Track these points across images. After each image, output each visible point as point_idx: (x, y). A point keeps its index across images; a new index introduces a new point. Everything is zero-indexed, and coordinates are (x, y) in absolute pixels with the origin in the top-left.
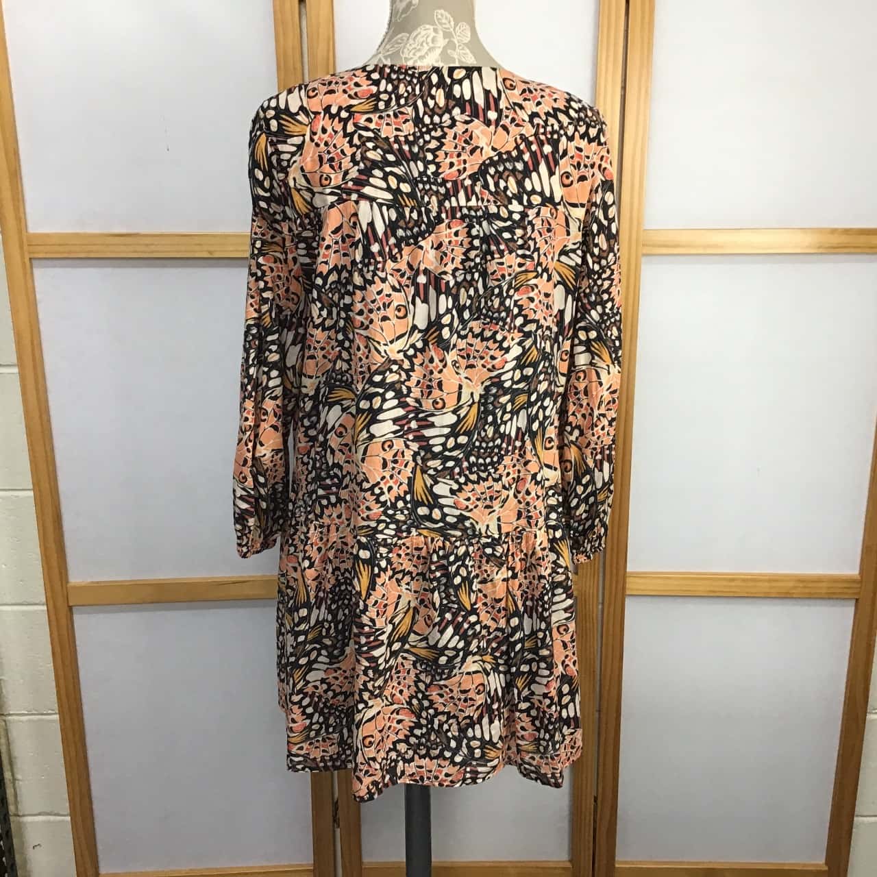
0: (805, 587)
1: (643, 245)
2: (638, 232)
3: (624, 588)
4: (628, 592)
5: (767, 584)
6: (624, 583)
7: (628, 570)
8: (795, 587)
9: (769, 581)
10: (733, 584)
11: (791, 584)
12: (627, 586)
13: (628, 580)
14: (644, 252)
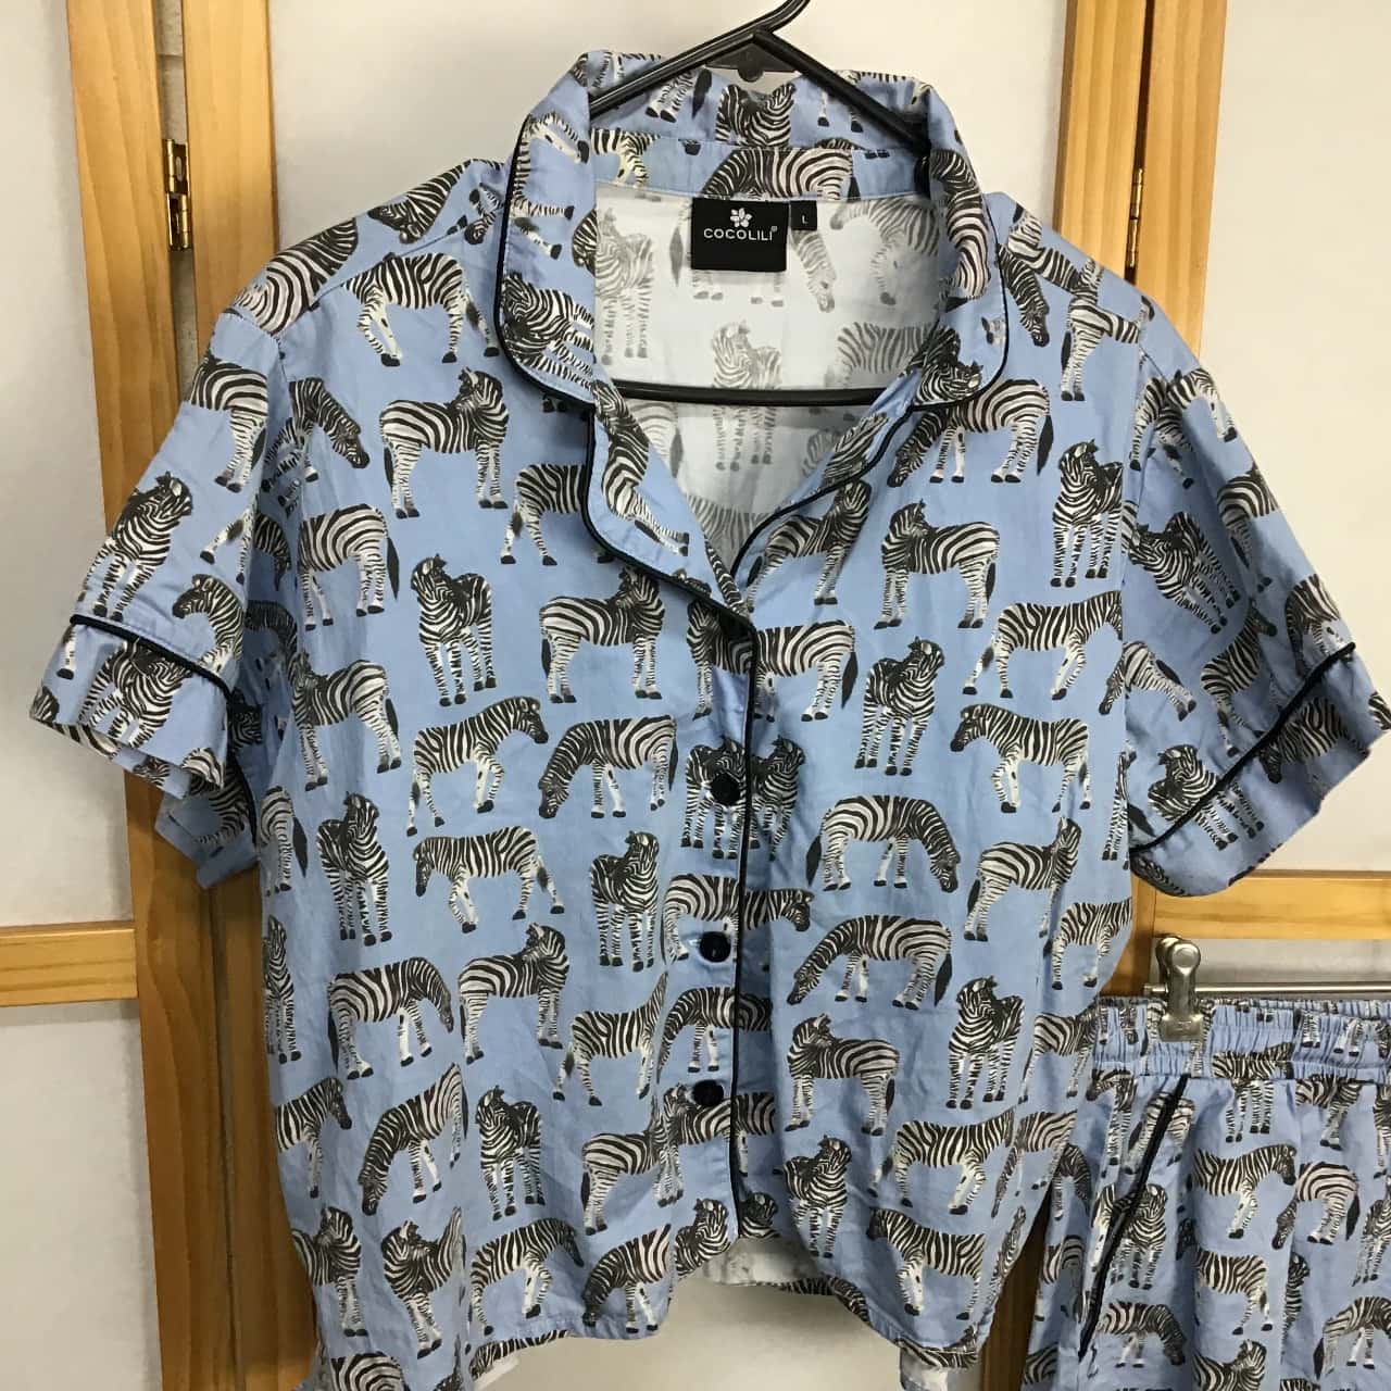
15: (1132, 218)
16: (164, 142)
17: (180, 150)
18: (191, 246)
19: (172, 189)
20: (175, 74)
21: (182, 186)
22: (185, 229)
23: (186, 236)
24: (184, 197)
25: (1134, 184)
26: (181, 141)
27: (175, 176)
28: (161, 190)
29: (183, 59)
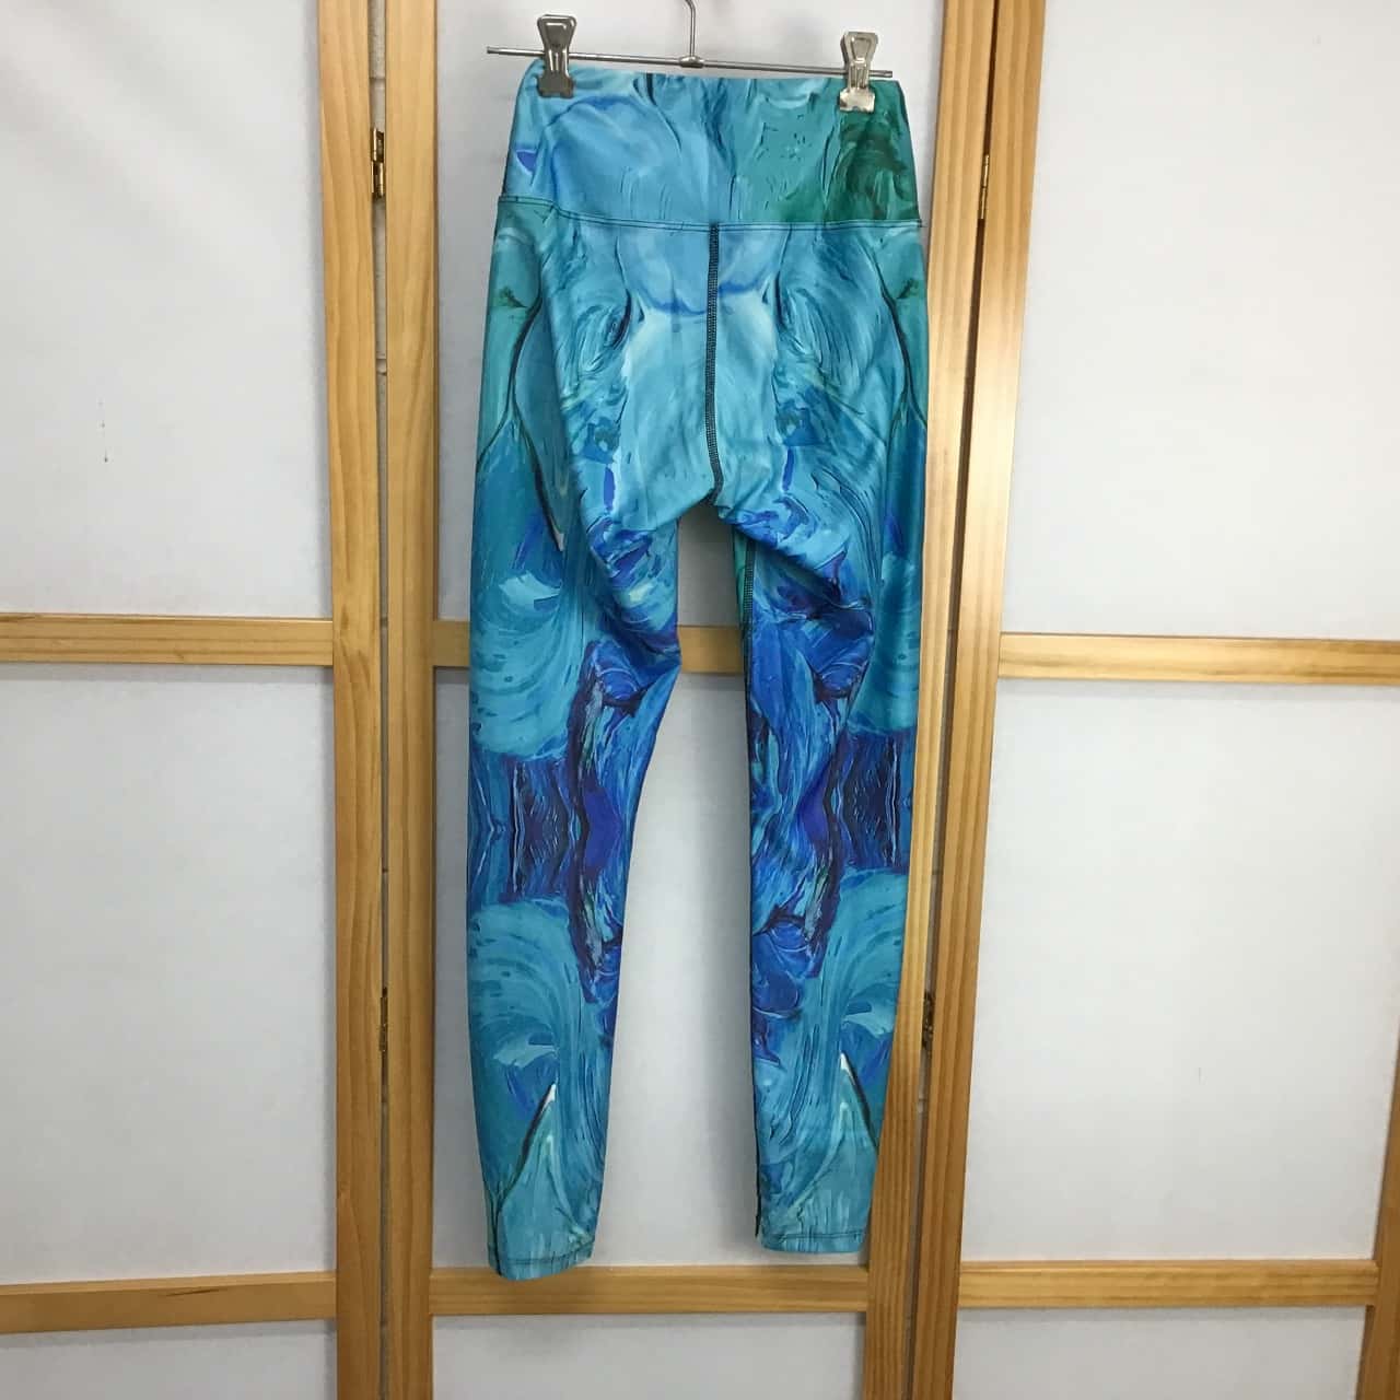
0: (1279, 1287)
1: (1000, 660)
2: (991, 636)
3: (955, 1297)
4: (961, 1303)
5: (1213, 1283)
6: (956, 1283)
7: (965, 1258)
8: (1263, 1288)
9: (1219, 1276)
10: (1153, 1283)
11: (1255, 1283)
12: (962, 1290)
13: (962, 1279)
14: (1001, 672)
15: (982, 187)
16: (372, 131)
17: (381, 136)
18: (385, 195)
19: (375, 159)
20: (380, 88)
21: (381, 158)
22: (382, 182)
23: (382, 187)
24: (381, 165)
25: (984, 165)
26: (382, 130)
27: (377, 151)
28: (369, 158)
29: (384, 80)
